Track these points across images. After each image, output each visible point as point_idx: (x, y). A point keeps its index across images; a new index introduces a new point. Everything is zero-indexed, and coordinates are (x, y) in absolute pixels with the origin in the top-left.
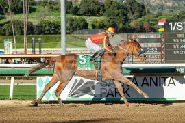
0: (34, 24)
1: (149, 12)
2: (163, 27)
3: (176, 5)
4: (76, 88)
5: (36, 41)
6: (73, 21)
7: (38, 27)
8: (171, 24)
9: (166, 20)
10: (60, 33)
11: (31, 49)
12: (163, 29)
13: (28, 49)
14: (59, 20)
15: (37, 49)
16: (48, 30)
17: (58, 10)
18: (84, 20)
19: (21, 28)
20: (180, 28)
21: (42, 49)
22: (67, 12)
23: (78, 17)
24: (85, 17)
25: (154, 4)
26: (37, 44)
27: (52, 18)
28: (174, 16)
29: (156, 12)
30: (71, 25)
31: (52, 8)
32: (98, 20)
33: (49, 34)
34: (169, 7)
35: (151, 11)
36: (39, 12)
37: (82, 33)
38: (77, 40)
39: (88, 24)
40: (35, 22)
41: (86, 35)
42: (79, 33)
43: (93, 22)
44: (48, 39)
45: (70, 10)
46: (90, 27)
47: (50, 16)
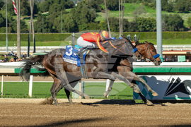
0: (129, 21)
6: (167, 17)
7: (133, 24)
10: (156, 30)
14: (154, 17)
16: (143, 27)
17: (154, 7)
18: (179, 17)
19: (117, 26)
22: (162, 10)
23: (173, 14)
24: (180, 14)
27: (146, 15)
30: (166, 22)
31: (147, 5)
33: (145, 30)
36: (134, 9)
37: (178, 30)
38: (172, 37)
39: (183, 21)
40: (131, 19)
41: (182, 33)
42: (175, 30)
43: (189, 19)
44: (143, 36)
45: (166, 7)
46: (186, 25)
47: (145, 12)
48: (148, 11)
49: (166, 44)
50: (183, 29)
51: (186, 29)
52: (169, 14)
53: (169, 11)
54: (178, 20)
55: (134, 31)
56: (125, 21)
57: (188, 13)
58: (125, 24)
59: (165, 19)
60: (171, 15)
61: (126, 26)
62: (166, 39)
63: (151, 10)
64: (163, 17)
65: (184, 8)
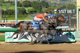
0: (4, 10)
1: (50, 6)
2: (56, 12)
3: (61, 3)
4: (21, 37)
5: (5, 17)
6: (20, 9)
7: (6, 11)
8: (59, 10)
9: (57, 9)
10: (15, 14)
11: (3, 21)
12: (56, 13)
13: (2, 21)
14: (14, 9)
15: (6, 21)
16: (10, 13)
17: (14, 5)
18: (24, 9)
20: (63, 12)
21: (8, 21)
22: (17, 6)
23: (22, 8)
24: (25, 8)
25: (52, 3)
26: (6, 18)
27: (11, 8)
28: (60, 7)
29: (53, 6)
30: (19, 11)
31: (11, 4)
32: (30, 9)
33: (11, 14)
34: (58, 4)
35: (51, 5)
36: (6, 5)
37: (24, 14)
38: (21, 17)
39: (26, 11)
40: (5, 10)
41: (25, 15)
42: (22, 14)
43: (28, 10)
44: (10, 16)
45: (19, 5)
46: (27, 12)
47: (11, 7)
48: (12, 7)
49: (19, 20)
50: (26, 14)
51: (27, 14)
52: (20, 8)
53: (20, 7)
54: (24, 10)
55: (6, 14)
56: (3, 10)
57: (28, 7)
58: (2, 11)
59: (19, 10)
60: (21, 8)
61: (3, 12)
62: (19, 17)
63: (13, 6)
64: (17, 9)
65: (26, 5)
